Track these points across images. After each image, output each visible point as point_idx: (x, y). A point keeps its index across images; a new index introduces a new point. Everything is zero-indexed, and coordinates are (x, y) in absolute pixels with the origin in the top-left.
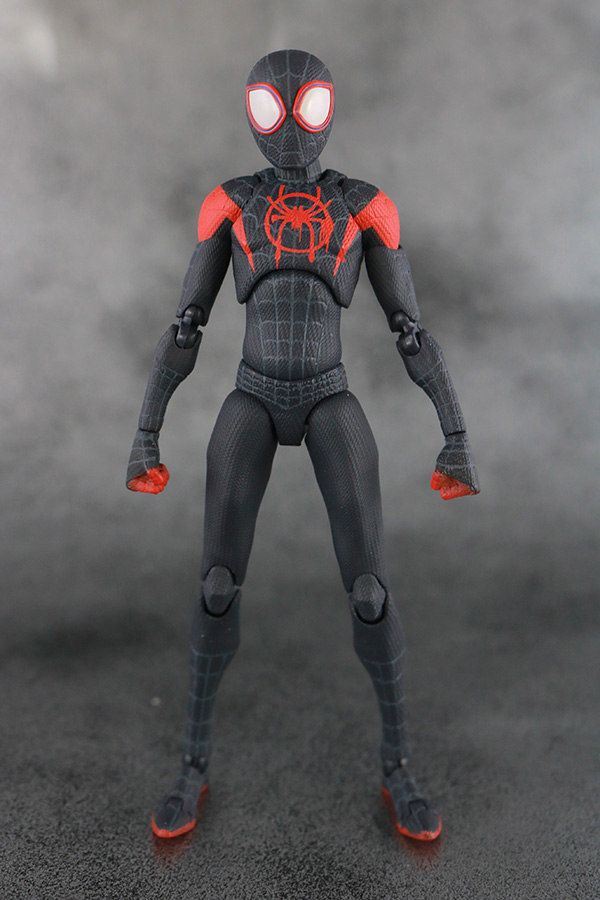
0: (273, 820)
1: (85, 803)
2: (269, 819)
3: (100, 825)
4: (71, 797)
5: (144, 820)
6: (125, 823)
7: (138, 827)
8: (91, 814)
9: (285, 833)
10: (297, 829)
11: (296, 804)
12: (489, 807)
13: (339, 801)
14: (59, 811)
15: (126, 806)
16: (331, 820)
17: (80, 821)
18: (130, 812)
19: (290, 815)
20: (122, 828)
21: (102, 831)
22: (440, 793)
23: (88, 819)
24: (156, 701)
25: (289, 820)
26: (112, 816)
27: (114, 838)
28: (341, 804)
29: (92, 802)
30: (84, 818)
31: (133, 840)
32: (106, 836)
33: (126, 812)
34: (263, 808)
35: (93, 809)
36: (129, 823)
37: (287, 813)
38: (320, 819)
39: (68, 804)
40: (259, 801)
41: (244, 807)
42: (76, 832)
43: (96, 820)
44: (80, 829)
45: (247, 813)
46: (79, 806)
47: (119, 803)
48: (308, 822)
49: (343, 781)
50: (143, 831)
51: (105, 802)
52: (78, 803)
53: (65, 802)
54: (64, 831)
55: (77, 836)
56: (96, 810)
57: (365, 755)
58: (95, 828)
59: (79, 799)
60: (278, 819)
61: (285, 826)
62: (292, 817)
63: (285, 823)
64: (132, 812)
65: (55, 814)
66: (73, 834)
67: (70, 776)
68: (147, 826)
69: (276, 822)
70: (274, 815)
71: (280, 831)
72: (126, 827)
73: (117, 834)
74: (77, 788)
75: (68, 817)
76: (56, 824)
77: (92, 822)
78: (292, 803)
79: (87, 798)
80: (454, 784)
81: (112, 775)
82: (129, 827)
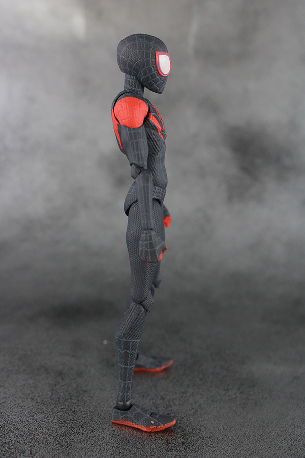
0: (152, 401)
1: (65, 387)
2: (150, 400)
3: (70, 397)
4: (59, 383)
5: (92, 395)
6: (82, 396)
7: (88, 398)
8: (67, 391)
9: (157, 408)
10: (162, 407)
11: (164, 395)
12: (256, 405)
13: (185, 395)
14: (53, 390)
15: (84, 389)
16: (179, 404)
17: (62, 394)
18: (85, 392)
19: (160, 400)
20: (81, 398)
21: (71, 399)
22: (234, 397)
23: (65, 393)
24: (105, 342)
25: (159, 402)
26: (77, 393)
27: (76, 403)
28: (186, 397)
29: (69, 386)
30: (64, 393)
31: (85, 404)
32: (73, 401)
33: (84, 391)
34: (148, 395)
35: (68, 389)
36: (84, 396)
37: (159, 399)
38: (174, 403)
39: (57, 386)
40: (147, 392)
41: (139, 394)
42: (59, 399)
43: (69, 394)
44: (61, 398)
45: (140, 397)
46: (62, 388)
47: (81, 387)
48: (168, 404)
49: (188, 386)
50: (90, 400)
51: (75, 386)
52: (62, 386)
53: (56, 385)
54: (54, 398)
55: (59, 401)
56: (70, 389)
57: (201, 376)
58: (68, 397)
59: (63, 384)
60: (154, 401)
61: (157, 405)
62: (161, 401)
63: (157, 403)
64: (87, 391)
65: (51, 390)
66: (58, 400)
67: (60, 374)
68: (92, 398)
69: (153, 402)
70: (153, 399)
71: (154, 406)
72: (83, 398)
73: (78, 400)
74: (62, 379)
75: (57, 392)
76: (51, 395)
77: (67, 395)
78: (162, 394)
79: (67, 384)
80: (241, 393)
81: (80, 374)
82: (84, 398)
